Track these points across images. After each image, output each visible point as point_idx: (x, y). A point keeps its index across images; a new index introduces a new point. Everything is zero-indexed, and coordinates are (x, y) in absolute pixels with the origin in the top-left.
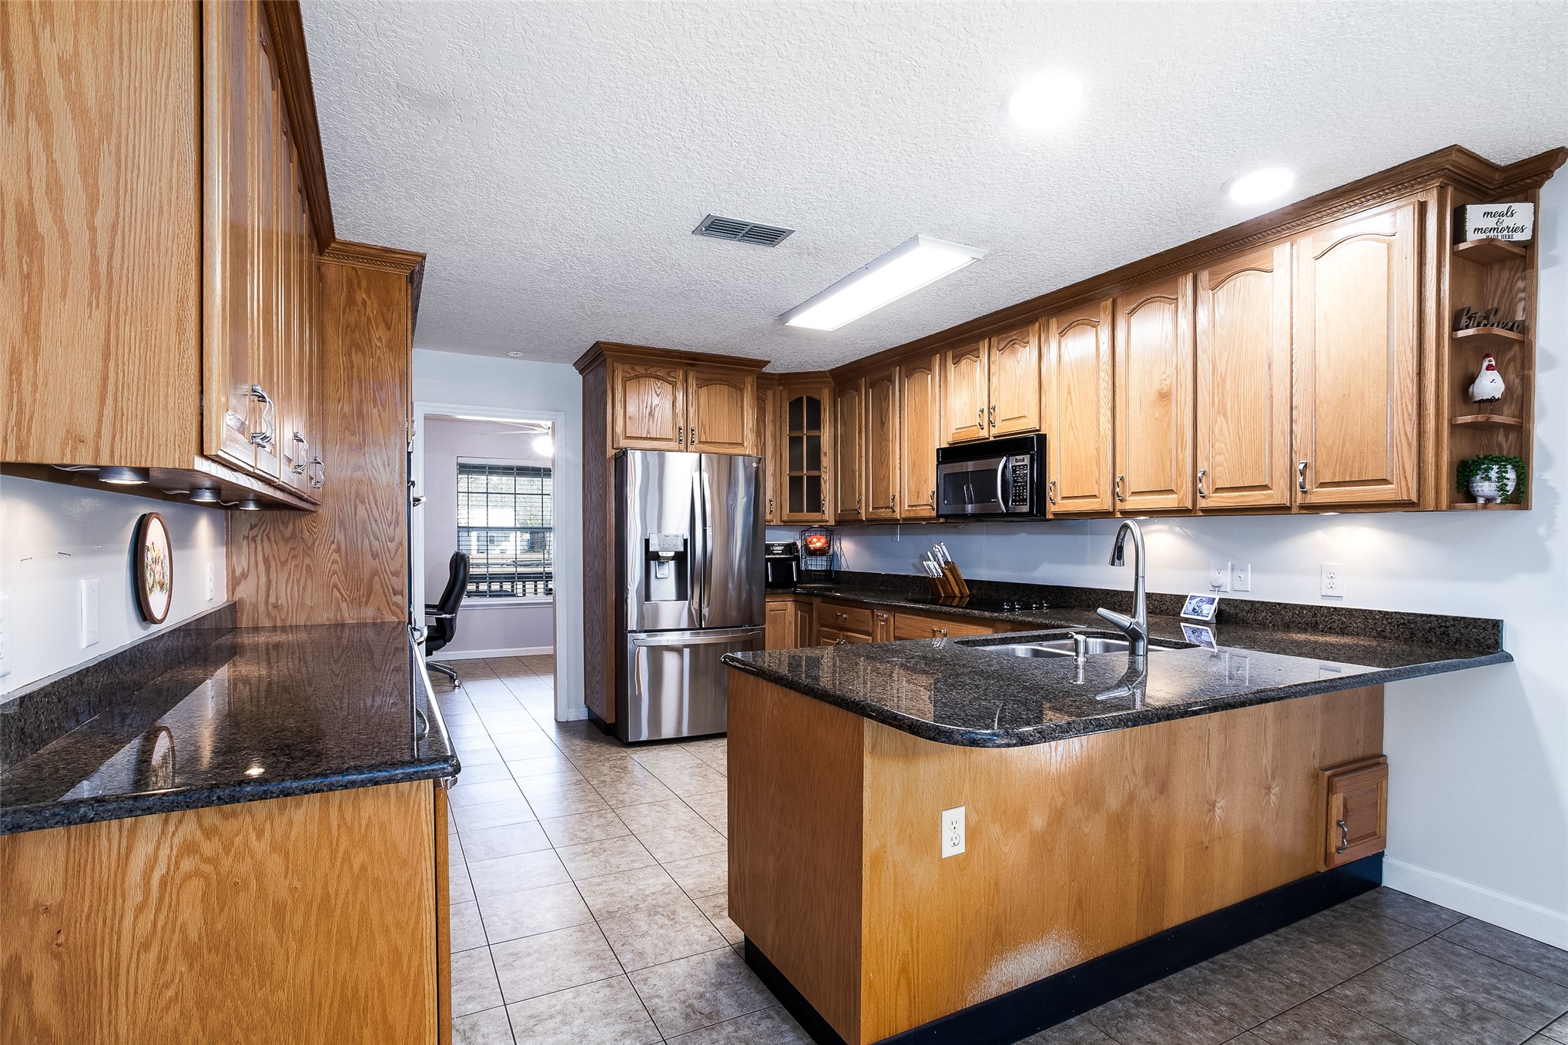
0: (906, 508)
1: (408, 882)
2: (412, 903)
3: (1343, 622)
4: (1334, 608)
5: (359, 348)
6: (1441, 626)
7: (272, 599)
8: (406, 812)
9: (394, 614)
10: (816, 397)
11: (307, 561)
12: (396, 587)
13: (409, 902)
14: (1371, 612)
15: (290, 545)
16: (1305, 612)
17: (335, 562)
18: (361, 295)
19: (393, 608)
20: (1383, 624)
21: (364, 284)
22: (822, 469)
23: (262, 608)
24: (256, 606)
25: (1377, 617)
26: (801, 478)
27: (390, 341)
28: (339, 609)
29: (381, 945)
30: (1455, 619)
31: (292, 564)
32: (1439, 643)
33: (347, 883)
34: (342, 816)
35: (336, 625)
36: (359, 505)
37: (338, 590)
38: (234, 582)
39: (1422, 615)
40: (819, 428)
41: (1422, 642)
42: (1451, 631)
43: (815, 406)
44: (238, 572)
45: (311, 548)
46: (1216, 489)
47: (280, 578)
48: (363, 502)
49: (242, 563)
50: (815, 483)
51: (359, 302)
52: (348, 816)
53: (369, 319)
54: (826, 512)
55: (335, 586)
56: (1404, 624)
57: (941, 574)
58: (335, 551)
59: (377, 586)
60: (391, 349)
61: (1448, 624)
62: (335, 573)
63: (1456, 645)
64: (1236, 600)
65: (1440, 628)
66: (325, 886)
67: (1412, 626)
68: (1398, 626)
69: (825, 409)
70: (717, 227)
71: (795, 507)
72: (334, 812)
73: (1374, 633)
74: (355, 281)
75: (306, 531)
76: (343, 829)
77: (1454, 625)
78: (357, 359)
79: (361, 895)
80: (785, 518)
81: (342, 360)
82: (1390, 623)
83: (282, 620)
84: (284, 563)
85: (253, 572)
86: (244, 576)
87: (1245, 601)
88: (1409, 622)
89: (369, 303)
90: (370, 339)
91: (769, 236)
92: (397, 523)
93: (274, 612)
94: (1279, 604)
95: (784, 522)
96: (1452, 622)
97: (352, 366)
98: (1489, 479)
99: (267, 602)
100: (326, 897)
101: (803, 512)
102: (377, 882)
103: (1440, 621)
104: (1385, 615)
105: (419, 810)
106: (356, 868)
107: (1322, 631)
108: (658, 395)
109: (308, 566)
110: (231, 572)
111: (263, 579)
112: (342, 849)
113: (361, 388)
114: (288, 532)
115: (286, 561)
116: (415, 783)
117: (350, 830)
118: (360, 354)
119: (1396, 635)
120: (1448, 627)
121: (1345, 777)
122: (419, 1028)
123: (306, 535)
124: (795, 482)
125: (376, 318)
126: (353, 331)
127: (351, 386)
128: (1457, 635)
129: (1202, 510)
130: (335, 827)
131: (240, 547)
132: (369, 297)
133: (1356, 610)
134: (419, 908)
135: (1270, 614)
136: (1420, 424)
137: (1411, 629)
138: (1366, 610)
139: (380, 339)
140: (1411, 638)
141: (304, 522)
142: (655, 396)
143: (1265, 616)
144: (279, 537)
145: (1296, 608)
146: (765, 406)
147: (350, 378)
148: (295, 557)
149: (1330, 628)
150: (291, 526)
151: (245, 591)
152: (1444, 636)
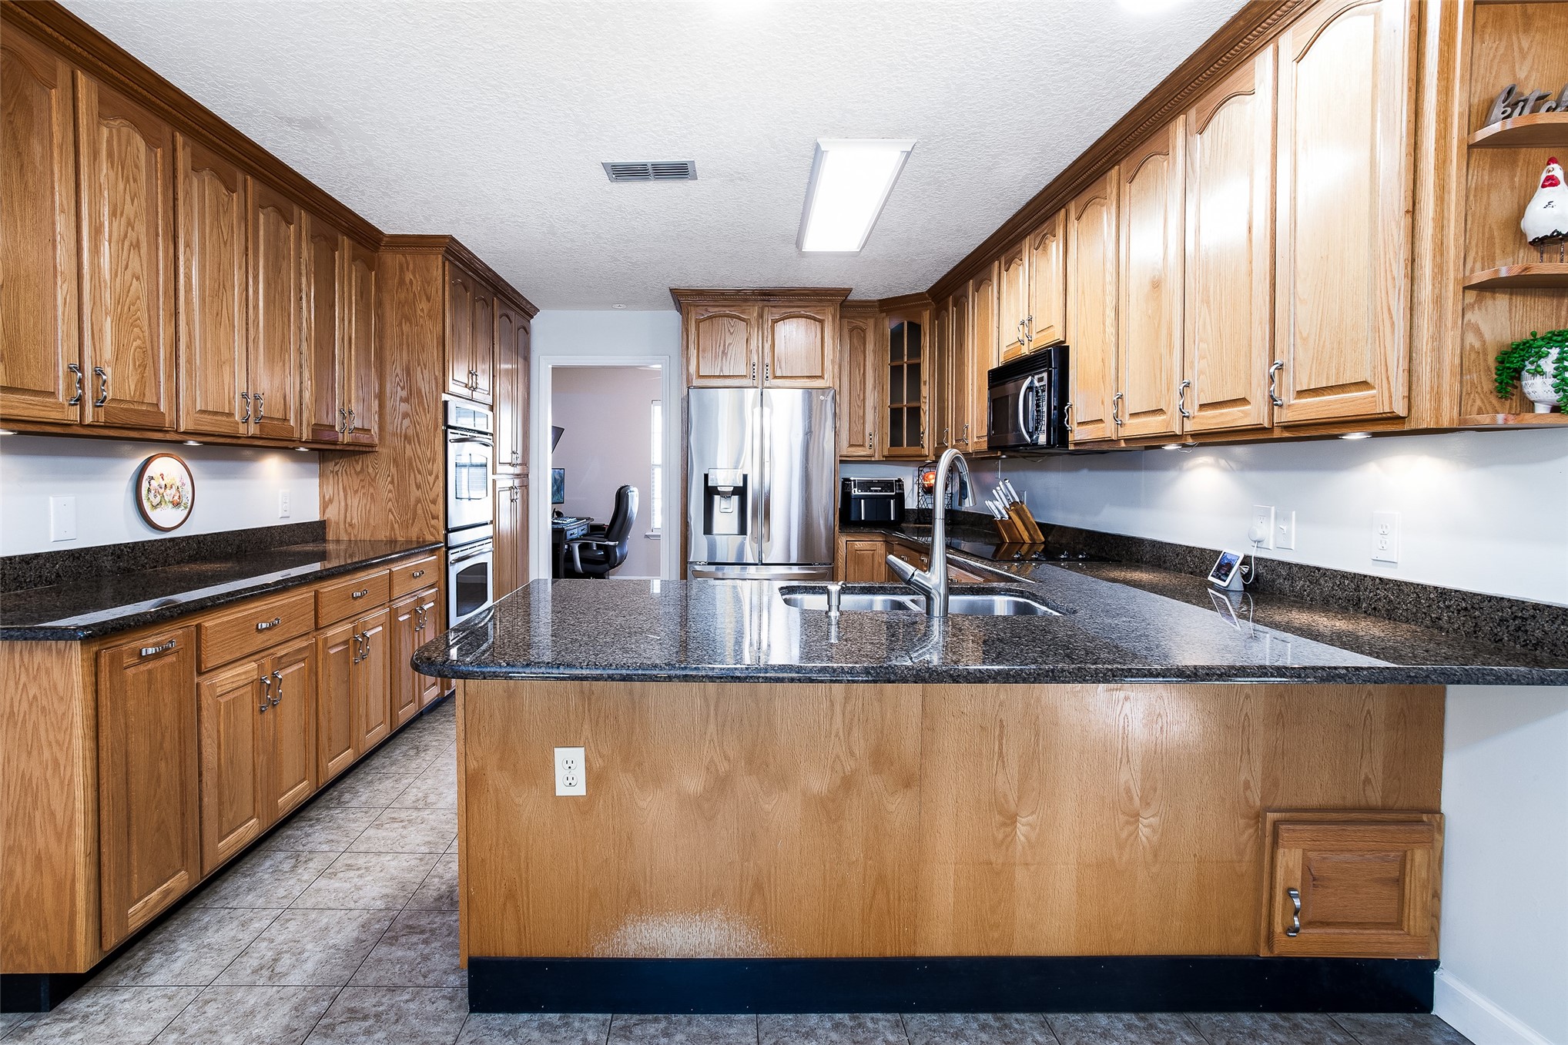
0: (975, 440)
1: (64, 714)
2: (67, 729)
3: (1391, 601)
4: (1380, 579)
5: (408, 320)
6: (1516, 617)
7: (348, 520)
8: (63, 663)
9: (432, 534)
10: (917, 321)
11: (372, 490)
12: (434, 512)
13: (64, 728)
14: (1424, 588)
15: (361, 477)
16: (1347, 582)
17: (390, 491)
18: (409, 276)
19: (432, 529)
20: (1439, 607)
21: (411, 266)
22: (922, 400)
23: (342, 526)
24: (338, 524)
25: (1432, 596)
26: (901, 409)
27: (430, 311)
28: (392, 528)
29: (47, 754)
30: (1536, 607)
31: (360, 494)
32: (1512, 644)
33: (25, 705)
34: (22, 659)
35: (391, 542)
36: (407, 446)
37: (392, 513)
38: (325, 505)
39: (1490, 598)
40: (919, 356)
41: (1490, 640)
42: (1530, 625)
43: (915, 330)
44: (327, 497)
45: (374, 480)
46: (1201, 406)
47: (354, 502)
48: (410, 443)
49: (329, 492)
50: (915, 413)
51: (408, 282)
52: (26, 660)
53: (415, 295)
54: (926, 446)
55: (390, 510)
56: (1466, 609)
57: (1007, 516)
58: (390, 483)
59: (420, 511)
60: (430, 317)
61: (1526, 614)
62: (390, 500)
63: (1536, 649)
64: (1273, 561)
65: (1514, 620)
66: (12, 706)
67: (1477, 613)
68: (1459, 611)
69: (925, 334)
70: (623, 172)
71: (896, 441)
72: (17, 656)
73: (1428, 622)
74: (405, 265)
75: (370, 467)
76: (23, 669)
77: (1534, 617)
78: (406, 328)
79: (34, 717)
80: (886, 453)
81: (396, 330)
82: (1448, 607)
83: (355, 536)
84: (356, 492)
85: (336, 498)
86: (331, 501)
87: (1283, 563)
88: (1472, 607)
89: (414, 282)
90: (415, 311)
91: (680, 171)
92: (434, 461)
93: (349, 529)
94: (1318, 569)
95: (886, 457)
96: (1532, 612)
97: (403, 334)
98: (1542, 373)
99: (345, 521)
100: (12, 713)
101: (902, 445)
102: (43, 709)
103: (1515, 608)
104: (1443, 593)
105: (71, 663)
106: (31, 697)
107: (1365, 612)
108: (731, 334)
109: (372, 494)
110: (322, 497)
111: (343, 504)
112: (21, 682)
113: (408, 352)
114: (358, 468)
115: (357, 491)
116: (69, 642)
117: (27, 670)
118: (408, 324)
119: (1456, 626)
120: (1526, 619)
121: (1309, 827)
122: (71, 820)
123: (371, 470)
124: (896, 414)
125: (419, 293)
126: (403, 306)
127: (401, 350)
128: (1538, 633)
129: (1192, 435)
130: (17, 667)
131: (328, 478)
132: (415, 277)
133: (1406, 583)
134: (71, 735)
135: (1308, 583)
136: (1412, 291)
137: (1475, 618)
138: (1418, 585)
139: (422, 310)
140: (1475, 632)
141: (369, 460)
142: (728, 334)
143: (1303, 586)
144: (353, 471)
145: (1336, 577)
146: (865, 335)
147: (401, 344)
148: (363, 487)
149: (1375, 609)
150: (360, 463)
151: (332, 514)
152: (1520, 633)
